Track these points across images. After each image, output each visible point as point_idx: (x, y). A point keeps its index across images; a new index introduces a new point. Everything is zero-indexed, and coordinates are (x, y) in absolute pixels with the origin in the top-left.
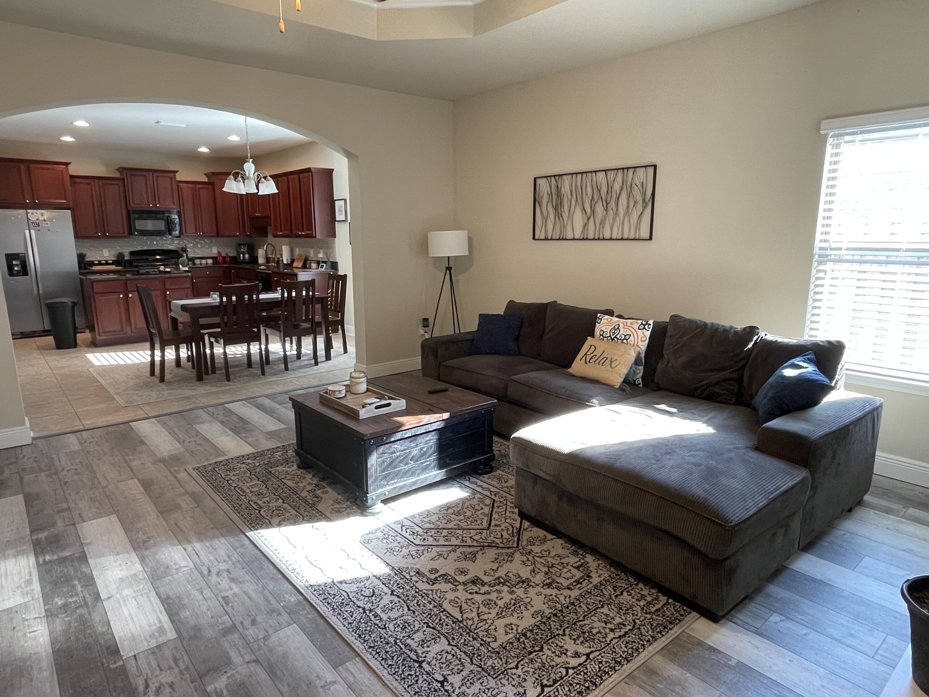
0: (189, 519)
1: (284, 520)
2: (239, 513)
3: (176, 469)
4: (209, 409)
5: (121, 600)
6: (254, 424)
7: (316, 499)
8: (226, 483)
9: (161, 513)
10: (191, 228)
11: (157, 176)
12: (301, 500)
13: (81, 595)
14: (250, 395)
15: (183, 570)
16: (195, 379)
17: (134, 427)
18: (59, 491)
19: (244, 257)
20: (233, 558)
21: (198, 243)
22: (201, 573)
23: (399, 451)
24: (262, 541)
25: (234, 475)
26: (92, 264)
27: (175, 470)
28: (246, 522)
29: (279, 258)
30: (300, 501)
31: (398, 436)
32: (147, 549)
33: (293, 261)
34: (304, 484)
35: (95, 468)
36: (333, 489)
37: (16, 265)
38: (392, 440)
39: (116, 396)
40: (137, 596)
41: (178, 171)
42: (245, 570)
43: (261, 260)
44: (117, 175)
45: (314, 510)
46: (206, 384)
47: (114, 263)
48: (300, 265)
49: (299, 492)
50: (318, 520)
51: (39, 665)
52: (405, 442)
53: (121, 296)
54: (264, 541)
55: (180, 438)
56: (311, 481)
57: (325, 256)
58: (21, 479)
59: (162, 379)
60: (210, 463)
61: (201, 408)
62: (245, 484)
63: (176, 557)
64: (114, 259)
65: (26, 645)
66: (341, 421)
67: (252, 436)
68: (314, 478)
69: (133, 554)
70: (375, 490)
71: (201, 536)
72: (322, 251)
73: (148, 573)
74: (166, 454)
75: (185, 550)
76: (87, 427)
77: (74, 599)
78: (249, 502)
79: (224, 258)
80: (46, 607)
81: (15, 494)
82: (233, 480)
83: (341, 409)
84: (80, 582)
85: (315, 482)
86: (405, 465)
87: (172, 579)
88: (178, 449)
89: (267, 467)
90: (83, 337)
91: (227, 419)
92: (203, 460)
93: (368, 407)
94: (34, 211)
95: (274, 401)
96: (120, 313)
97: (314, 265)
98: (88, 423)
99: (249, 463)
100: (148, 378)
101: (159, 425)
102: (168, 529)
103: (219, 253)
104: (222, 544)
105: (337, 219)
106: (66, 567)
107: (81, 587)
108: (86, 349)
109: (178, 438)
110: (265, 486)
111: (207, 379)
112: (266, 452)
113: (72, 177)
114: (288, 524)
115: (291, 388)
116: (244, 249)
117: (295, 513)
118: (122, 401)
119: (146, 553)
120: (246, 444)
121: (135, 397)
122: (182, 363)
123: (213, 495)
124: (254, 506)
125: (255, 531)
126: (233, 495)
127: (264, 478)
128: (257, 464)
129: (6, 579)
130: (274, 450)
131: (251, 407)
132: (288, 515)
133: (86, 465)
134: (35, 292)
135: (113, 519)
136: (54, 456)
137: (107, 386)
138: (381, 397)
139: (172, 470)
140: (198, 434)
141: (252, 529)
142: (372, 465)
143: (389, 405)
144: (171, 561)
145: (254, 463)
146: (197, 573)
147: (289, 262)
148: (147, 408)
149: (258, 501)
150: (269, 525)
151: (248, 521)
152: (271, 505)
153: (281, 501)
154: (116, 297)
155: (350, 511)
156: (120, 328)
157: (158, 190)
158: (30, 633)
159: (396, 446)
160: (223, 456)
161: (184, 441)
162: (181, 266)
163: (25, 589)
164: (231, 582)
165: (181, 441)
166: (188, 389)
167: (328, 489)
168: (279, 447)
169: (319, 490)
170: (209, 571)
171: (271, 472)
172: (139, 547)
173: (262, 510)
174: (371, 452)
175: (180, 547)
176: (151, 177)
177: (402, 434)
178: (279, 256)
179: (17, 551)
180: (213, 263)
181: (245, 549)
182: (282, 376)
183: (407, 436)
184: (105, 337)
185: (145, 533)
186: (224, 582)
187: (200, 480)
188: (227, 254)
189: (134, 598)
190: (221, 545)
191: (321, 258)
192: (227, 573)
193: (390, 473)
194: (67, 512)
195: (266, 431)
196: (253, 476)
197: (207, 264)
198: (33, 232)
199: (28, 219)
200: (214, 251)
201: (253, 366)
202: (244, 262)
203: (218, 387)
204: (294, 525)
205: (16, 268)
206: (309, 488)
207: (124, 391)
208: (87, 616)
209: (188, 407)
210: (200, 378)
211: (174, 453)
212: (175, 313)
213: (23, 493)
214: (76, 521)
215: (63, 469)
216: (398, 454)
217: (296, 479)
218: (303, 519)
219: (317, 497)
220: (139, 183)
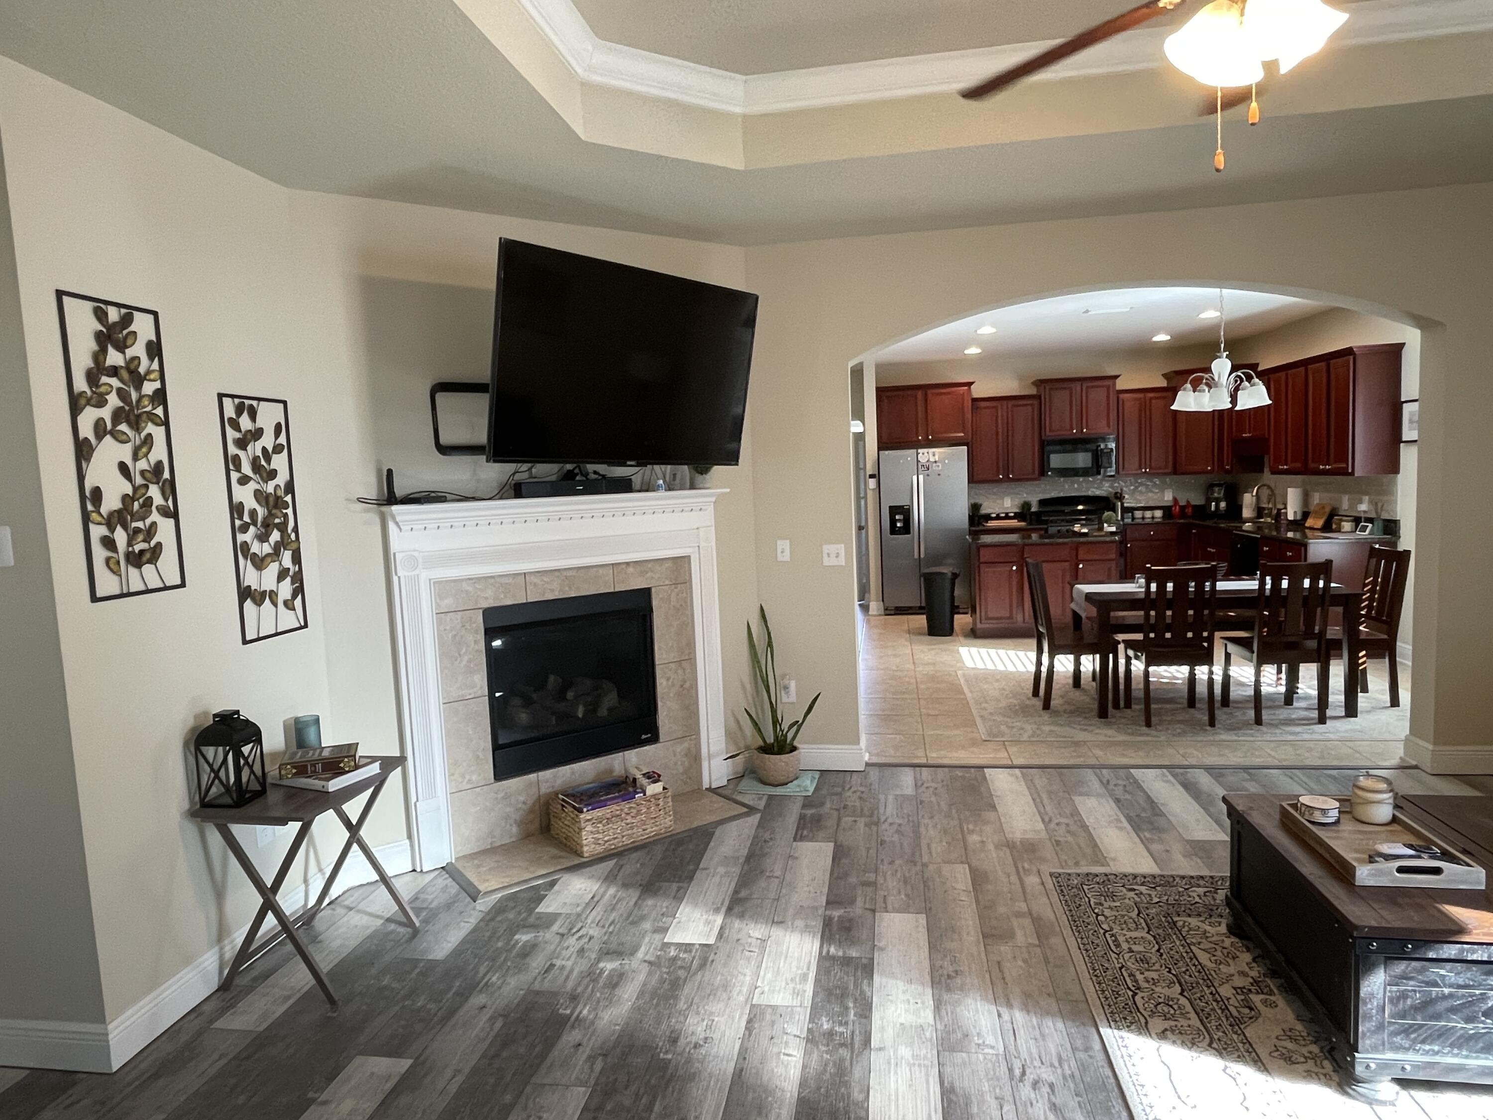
0: (1020, 963)
1: (1173, 1031)
2: (1099, 983)
3: (1026, 866)
4: (1104, 771)
5: (892, 1061)
6: (1171, 818)
7: (1247, 1011)
8: (1092, 919)
9: (985, 936)
10: (1133, 462)
11: (1087, 387)
12: (1218, 1002)
13: (850, 1027)
14: (1178, 760)
15: (986, 1051)
16: (1095, 712)
17: (987, 775)
18: (872, 852)
19: (1217, 506)
20: (1066, 1067)
21: (1141, 484)
22: (1011, 1070)
23: (1451, 986)
24: (1122, 1057)
25: (1110, 908)
26: (988, 518)
27: (1023, 868)
28: (1106, 1007)
29: (1279, 510)
30: (1214, 1004)
31: (1450, 951)
32: (949, 989)
33: (1306, 515)
34: (1232, 970)
35: (922, 830)
36: (1289, 1003)
37: (899, 520)
38: (1431, 955)
39: (978, 721)
40: (914, 1064)
41: (1119, 376)
42: (1080, 1099)
43: (1247, 513)
44: (1033, 391)
45: (1236, 1033)
46: (1109, 725)
47: (1017, 516)
48: (1319, 523)
49: (1216, 984)
50: (1240, 1058)
51: (780, 1109)
52: (1469, 970)
53: (1014, 568)
54: (1127, 1059)
55: (1047, 814)
56: (1247, 969)
57: (1372, 508)
58: (839, 819)
59: (1047, 706)
60: (1078, 871)
61: (1092, 767)
62: (1124, 932)
63: (984, 1023)
64: (1017, 511)
65: (776, 1070)
66: (1311, 878)
67: (1161, 841)
68: (1254, 965)
69: (929, 991)
70: (1375, 1049)
71: (1030, 1003)
72: (1366, 498)
73: (939, 1033)
74: (1018, 836)
75: (999, 1016)
76: (931, 762)
77: (842, 1029)
78: (1121, 969)
79: (1183, 508)
80: (810, 1026)
81: (826, 840)
82: (1106, 917)
83: (1318, 848)
84: (855, 1007)
85: (1254, 974)
86: (1469, 1020)
87: (967, 1060)
88: (1039, 832)
89: (1172, 910)
90: (961, 620)
91: (1128, 797)
92: (1070, 863)
93: (1383, 865)
94: (925, 450)
95: (1218, 781)
96: (1011, 595)
97: (1347, 526)
98: (934, 756)
99: (1141, 893)
100: (1029, 699)
101: (1023, 783)
102: (985, 968)
103: (1175, 500)
104: (1056, 1030)
105: (1404, 439)
106: (847, 974)
107: (855, 1015)
108: (962, 639)
109: (1042, 810)
110: (1157, 947)
111: (1114, 717)
112: (1177, 879)
113: (975, 400)
114: (1179, 1042)
115: (1257, 761)
116: (1219, 493)
117: (1198, 1024)
118: (984, 731)
119: (946, 997)
120: (1146, 854)
121: (1002, 727)
122: (1082, 682)
123: (1067, 932)
124: (1127, 979)
125: (1116, 1031)
126: (1098, 945)
127: (1160, 931)
128: (1156, 900)
129: (785, 962)
130: (1192, 881)
131: (1174, 785)
132: (1184, 1022)
133: (913, 822)
134: (916, 556)
135: (921, 921)
136: (882, 797)
137: (971, 702)
138: (1422, 848)
139: (1020, 866)
140: (1075, 813)
141: (1112, 1023)
142: (1372, 995)
143: (1437, 871)
144: (975, 1027)
145: (1150, 895)
146: (1004, 1068)
147: (1299, 517)
148: (1013, 750)
149: (1137, 974)
150: (1144, 1029)
151: (1110, 1006)
152: (1157, 989)
153: (1178, 988)
154: (1008, 569)
155: (1316, 1070)
156: (1008, 615)
157: (1087, 407)
158: (784, 1054)
159: (1443, 972)
160: (1103, 865)
161: (1050, 820)
162: (1105, 525)
163: (798, 986)
164: (1050, 1110)
165: (1047, 819)
166: (1081, 729)
167: (1281, 1002)
168: (1202, 877)
169: (1258, 993)
170: (1024, 1073)
171: (1175, 923)
172: (940, 982)
173: (1140, 994)
174: (1370, 968)
175: (993, 1008)
176: (1079, 388)
177: (1462, 951)
178: (1280, 506)
179: (807, 926)
180: (1164, 517)
181: (1091, 1057)
182: (1247, 735)
183: (1475, 957)
184: (987, 626)
185: (954, 961)
186: (1040, 1105)
187: (1055, 897)
188: (1188, 502)
189: (911, 1066)
190: (1055, 1033)
191: (1365, 512)
192: (1049, 1090)
193: (1421, 1026)
194: (871, 889)
195: (1189, 838)
196: (1142, 921)
197: (1153, 518)
198: (921, 477)
199: (918, 461)
200: (1168, 497)
201: (1198, 705)
202: (1217, 514)
203: (1129, 734)
204: (1190, 1049)
205: (899, 525)
206: (1239, 982)
207: (991, 714)
208: (847, 1063)
209: (1072, 762)
210: (1103, 714)
211: (1029, 836)
212: (1077, 604)
213: (836, 842)
214: (878, 906)
215: (886, 821)
216: (1446, 991)
217: (1219, 953)
218: (1210, 1045)
219: (1251, 1009)
220: (1060, 399)
